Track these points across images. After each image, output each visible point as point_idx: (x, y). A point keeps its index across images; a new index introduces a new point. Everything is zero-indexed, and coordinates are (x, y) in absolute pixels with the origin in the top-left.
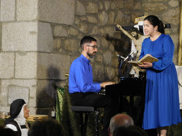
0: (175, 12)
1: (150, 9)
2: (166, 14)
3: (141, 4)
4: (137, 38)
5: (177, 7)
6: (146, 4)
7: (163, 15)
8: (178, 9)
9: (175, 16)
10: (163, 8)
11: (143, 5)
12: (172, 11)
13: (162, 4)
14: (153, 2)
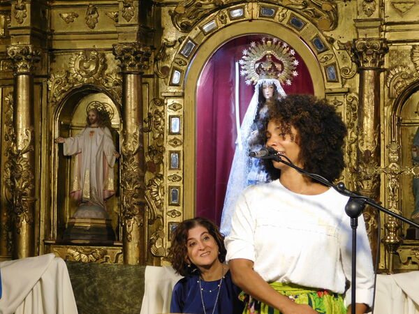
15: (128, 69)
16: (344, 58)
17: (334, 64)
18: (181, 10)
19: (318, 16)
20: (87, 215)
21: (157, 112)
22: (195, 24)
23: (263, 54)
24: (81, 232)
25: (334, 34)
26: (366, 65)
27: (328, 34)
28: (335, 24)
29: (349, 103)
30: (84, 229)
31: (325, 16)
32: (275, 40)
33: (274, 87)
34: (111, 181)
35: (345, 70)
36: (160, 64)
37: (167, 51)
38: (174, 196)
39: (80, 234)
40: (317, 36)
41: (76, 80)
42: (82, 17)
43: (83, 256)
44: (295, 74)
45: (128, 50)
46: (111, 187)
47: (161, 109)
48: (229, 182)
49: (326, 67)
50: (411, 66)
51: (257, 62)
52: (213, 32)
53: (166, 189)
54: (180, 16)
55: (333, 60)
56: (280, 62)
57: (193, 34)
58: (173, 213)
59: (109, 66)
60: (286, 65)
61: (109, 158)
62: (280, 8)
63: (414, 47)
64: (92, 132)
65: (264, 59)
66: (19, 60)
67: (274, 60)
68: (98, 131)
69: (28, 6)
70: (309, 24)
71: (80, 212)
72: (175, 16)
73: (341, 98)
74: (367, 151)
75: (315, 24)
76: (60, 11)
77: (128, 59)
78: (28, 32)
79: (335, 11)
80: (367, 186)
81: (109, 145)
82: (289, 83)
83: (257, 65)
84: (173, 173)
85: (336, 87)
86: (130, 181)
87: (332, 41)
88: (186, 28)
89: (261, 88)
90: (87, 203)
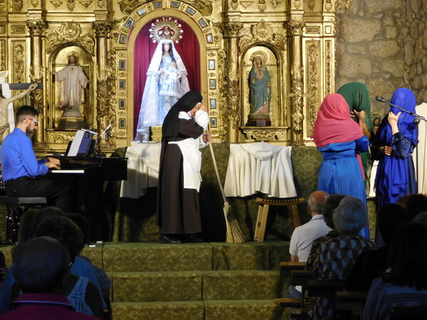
15: (101, 35)
16: (216, 32)
17: (211, 34)
18: (126, 2)
19: (202, 8)
20: (73, 115)
21: (112, 58)
22: (134, 10)
23: (163, 26)
24: (71, 124)
25: (210, 18)
26: (233, 36)
27: (207, 18)
28: (210, 11)
29: (219, 55)
30: (73, 122)
31: (206, 8)
32: (170, 19)
33: (170, 44)
34: (83, 96)
35: (216, 37)
36: (114, 32)
37: (117, 24)
38: (122, 104)
39: (70, 125)
40: (202, 19)
41: (64, 39)
42: (65, 3)
43: (69, 137)
44: (181, 37)
45: (102, 24)
46: (83, 99)
47: (114, 56)
48: (143, 99)
49: (206, 36)
50: (251, 35)
51: (160, 30)
52: (143, 16)
53: (118, 100)
54: (126, 5)
55: (210, 32)
56: (173, 31)
57: (132, 15)
58: (122, 113)
59: (83, 32)
60: (176, 32)
61: (83, 83)
62: (182, 3)
63: (252, 26)
64: (72, 69)
65: (163, 29)
66: (35, 28)
67: (169, 29)
68: (75, 67)
70: (197, 12)
72: (122, 6)
73: (214, 52)
74: (234, 81)
75: (201, 12)
77: (102, 29)
78: (40, 12)
79: (211, 5)
80: (234, 99)
81: (82, 76)
82: (177, 42)
83: (161, 32)
84: (122, 91)
85: (212, 46)
86: (103, 96)
87: (209, 22)
88: (130, 12)
89: (163, 45)
90: (71, 108)
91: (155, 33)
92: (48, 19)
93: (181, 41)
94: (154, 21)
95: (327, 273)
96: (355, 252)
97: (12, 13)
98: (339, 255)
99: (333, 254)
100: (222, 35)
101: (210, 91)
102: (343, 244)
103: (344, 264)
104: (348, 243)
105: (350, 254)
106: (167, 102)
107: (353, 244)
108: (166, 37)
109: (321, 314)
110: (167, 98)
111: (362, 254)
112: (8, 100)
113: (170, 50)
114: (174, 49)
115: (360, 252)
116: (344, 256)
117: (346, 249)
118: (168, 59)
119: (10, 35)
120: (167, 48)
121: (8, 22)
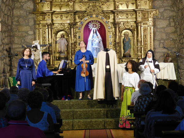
0: (31, 37)
1: (17, 35)
2: (26, 38)
3: (13, 33)
4: (35, 51)
5: (32, 34)
6: (15, 33)
7: (25, 39)
8: (33, 36)
9: (32, 39)
10: (25, 35)
11: (14, 33)
12: (30, 36)
13: (24, 33)
14: (19, 32)
15: (72, 27)
16: (111, 25)
17: (110, 26)
18: (80, 16)
20: (63, 55)
21: (76, 35)
25: (109, 20)
26: (117, 26)
28: (109, 18)
29: (112, 33)
30: (63, 57)
31: (108, 17)
32: (96, 21)
33: (96, 30)
34: (66, 48)
35: (111, 27)
36: (76, 26)
37: (77, 23)
40: (106, 21)
41: (59, 29)
42: (59, 17)
44: (99, 27)
46: (66, 49)
49: (108, 27)
50: (123, 26)
52: (86, 20)
53: (78, 49)
54: (80, 17)
56: (97, 25)
57: (82, 20)
59: (66, 26)
61: (66, 44)
63: (124, 23)
65: (93, 25)
66: (49, 25)
67: (95, 25)
68: (63, 39)
69: (50, 15)
70: (105, 18)
71: (61, 54)
72: (79, 17)
73: (111, 32)
74: (118, 42)
76: (55, 15)
77: (72, 25)
78: (51, 20)
79: (110, 16)
80: (118, 48)
81: (66, 41)
82: (98, 29)
83: (93, 26)
85: (110, 30)
86: (73, 48)
87: (109, 22)
88: (82, 19)
89: (93, 30)
90: (62, 52)
91: (91, 26)
92: (54, 22)
93: (99, 29)
94: (90, 22)
95: (139, 110)
96: (148, 102)
97: (42, 20)
98: (143, 103)
99: (141, 103)
100: (113, 26)
101: (110, 46)
102: (144, 99)
103: (145, 106)
104: (146, 99)
105: (146, 102)
106: (95, 50)
107: (147, 99)
108: (94, 28)
109: (138, 123)
110: (95, 48)
111: (150, 102)
112: (39, 51)
113: (96, 32)
114: (97, 31)
115: (150, 101)
116: (144, 103)
117: (145, 101)
118: (95, 35)
119: (41, 28)
120: (95, 31)
121: (40, 23)
